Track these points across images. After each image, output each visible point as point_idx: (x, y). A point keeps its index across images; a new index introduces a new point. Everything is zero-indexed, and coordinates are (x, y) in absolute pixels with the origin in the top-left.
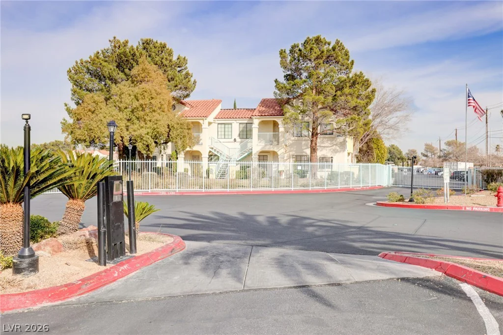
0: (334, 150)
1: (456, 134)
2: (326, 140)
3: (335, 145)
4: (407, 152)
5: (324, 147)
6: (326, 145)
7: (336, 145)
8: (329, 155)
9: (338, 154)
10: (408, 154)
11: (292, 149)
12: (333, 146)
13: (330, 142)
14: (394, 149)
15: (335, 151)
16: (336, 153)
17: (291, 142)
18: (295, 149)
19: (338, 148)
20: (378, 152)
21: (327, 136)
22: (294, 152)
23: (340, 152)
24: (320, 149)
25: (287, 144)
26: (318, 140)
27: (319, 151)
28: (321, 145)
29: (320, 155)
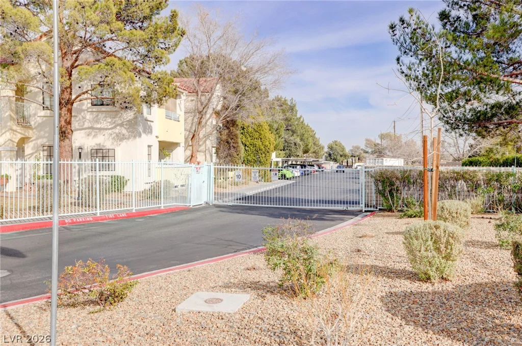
0: (117, 136)
1: (394, 127)
2: (104, 115)
3: (118, 125)
4: (352, 148)
5: (100, 129)
6: (103, 125)
7: (121, 125)
8: (108, 144)
9: (124, 143)
10: (352, 150)
11: (42, 133)
12: (115, 127)
13: (110, 120)
14: (336, 145)
15: (120, 138)
16: (121, 140)
17: (39, 120)
18: (47, 135)
19: (124, 131)
20: (261, 143)
21: (103, 108)
22: (45, 140)
23: (129, 138)
24: (93, 134)
25: (32, 123)
26: (88, 116)
27: (91, 138)
28: (95, 126)
29: (93, 144)
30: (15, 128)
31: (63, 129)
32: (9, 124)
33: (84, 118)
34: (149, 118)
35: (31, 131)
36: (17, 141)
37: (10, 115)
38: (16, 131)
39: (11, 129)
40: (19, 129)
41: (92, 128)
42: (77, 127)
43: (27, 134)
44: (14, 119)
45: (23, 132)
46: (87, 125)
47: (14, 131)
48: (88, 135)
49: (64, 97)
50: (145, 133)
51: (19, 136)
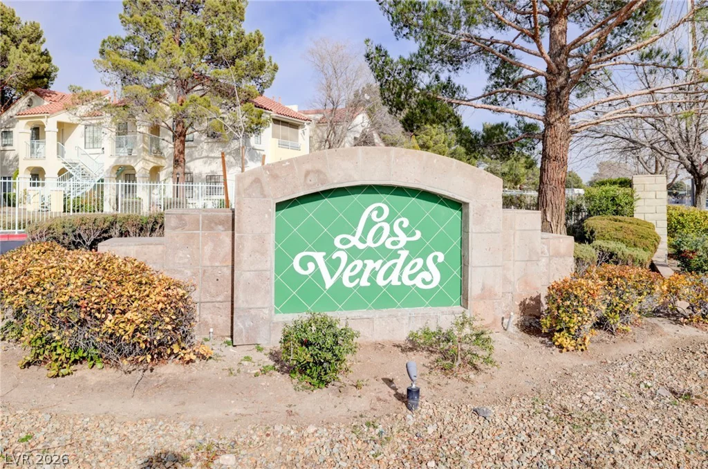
2: (216, 145)
5: (214, 158)
6: (215, 154)
13: (221, 150)
24: (209, 162)
25: (165, 154)
26: (205, 146)
27: (207, 165)
28: (210, 155)
29: (209, 171)
30: (147, 157)
31: (177, 158)
32: (142, 154)
33: (202, 148)
34: (257, 147)
35: (163, 161)
36: (149, 169)
37: (143, 147)
38: (149, 161)
39: (144, 159)
40: (151, 159)
41: (207, 157)
42: (197, 156)
43: (159, 163)
44: (147, 151)
45: (156, 162)
46: (204, 154)
47: (146, 160)
48: (205, 163)
49: (178, 130)
50: (253, 161)
51: (152, 165)
